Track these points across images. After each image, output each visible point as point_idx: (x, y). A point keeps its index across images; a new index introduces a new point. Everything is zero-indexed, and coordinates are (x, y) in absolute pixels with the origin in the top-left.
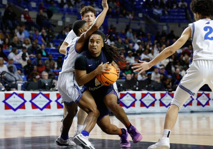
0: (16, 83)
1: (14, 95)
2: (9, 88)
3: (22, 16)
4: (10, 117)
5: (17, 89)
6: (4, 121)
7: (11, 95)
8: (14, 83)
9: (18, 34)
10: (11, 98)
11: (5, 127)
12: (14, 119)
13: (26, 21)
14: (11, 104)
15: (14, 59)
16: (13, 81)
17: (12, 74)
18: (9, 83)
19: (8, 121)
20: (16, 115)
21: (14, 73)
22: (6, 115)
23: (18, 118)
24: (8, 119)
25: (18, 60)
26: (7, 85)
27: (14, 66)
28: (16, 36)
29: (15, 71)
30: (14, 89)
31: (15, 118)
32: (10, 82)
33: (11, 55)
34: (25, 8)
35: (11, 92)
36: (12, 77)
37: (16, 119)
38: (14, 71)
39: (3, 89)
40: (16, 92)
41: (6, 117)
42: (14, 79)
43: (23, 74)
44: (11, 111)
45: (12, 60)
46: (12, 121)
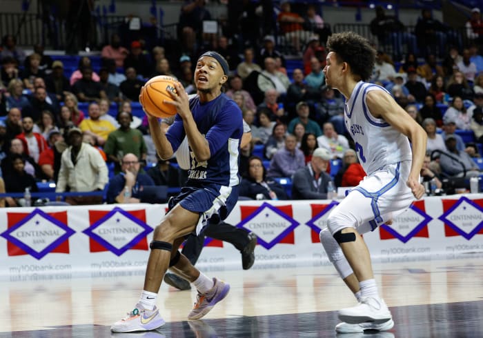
0: (465, 175)
1: (464, 203)
2: (450, 188)
3: (468, 25)
4: (457, 252)
5: (469, 189)
6: (445, 263)
7: (456, 204)
8: (461, 175)
9: (460, 64)
10: (458, 211)
11: (449, 277)
12: (467, 257)
13: (477, 35)
14: (458, 224)
15: (457, 122)
16: (459, 172)
17: (455, 156)
18: (449, 177)
19: (453, 263)
20: (472, 247)
21: (458, 153)
22: (448, 248)
23: (475, 255)
24: (453, 257)
25: (467, 123)
26: (445, 181)
27: (458, 138)
28: (458, 70)
29: (461, 149)
30: (464, 190)
31: (470, 255)
32: (453, 173)
33: (451, 114)
34: (473, 7)
35: (457, 197)
36: (455, 162)
37: (473, 257)
38: (457, 148)
39: (438, 191)
40: (467, 195)
41: (449, 252)
42: (460, 168)
43: (478, 155)
44: (460, 239)
45: (453, 124)
46: (463, 263)
